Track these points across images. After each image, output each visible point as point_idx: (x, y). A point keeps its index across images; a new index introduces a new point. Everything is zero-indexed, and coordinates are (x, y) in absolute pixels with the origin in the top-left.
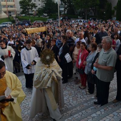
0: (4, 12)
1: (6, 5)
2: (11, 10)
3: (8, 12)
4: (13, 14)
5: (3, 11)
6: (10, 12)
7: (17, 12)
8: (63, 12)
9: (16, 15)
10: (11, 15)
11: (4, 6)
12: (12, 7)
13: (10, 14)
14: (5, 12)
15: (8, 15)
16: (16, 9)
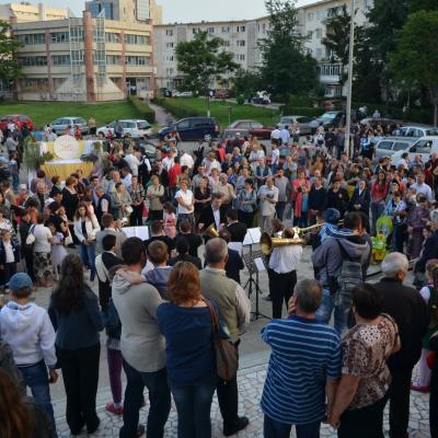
0: (112, 79)
1: (120, 54)
2: (137, 74)
3: (127, 80)
4: (143, 88)
5: (108, 76)
6: (132, 81)
7: (158, 82)
8: (333, 91)
9: (153, 92)
10: (134, 92)
11: (115, 59)
12: (140, 61)
13: (134, 88)
14: (115, 80)
15: (124, 91)
16: (155, 69)
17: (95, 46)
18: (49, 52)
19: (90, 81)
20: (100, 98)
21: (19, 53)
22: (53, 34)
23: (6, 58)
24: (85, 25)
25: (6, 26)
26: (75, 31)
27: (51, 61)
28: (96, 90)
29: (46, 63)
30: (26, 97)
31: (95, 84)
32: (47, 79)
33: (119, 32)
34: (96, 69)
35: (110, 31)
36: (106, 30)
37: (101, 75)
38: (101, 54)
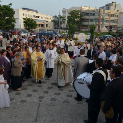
0: (105, 26)
1: (108, 19)
2: (113, 25)
3: (110, 27)
4: (114, 30)
5: (104, 25)
6: (111, 27)
7: (119, 28)
9: (116, 31)
11: (107, 21)
12: (114, 22)
13: (111, 29)
14: (106, 27)
15: (108, 30)
16: (118, 24)
17: (102, 17)
18: (89, 18)
19: (99, 26)
20: (101, 31)
21: (82, 18)
22: (91, 14)
23: (78, 20)
24: (100, 11)
25: (79, 11)
26: (97, 13)
27: (89, 21)
28: (100, 29)
29: (88, 21)
30: (82, 30)
31: (100, 27)
32: (88, 26)
33: (109, 13)
34: (101, 23)
35: (107, 13)
36: (105, 13)
37: (102, 25)
38: (103, 19)
